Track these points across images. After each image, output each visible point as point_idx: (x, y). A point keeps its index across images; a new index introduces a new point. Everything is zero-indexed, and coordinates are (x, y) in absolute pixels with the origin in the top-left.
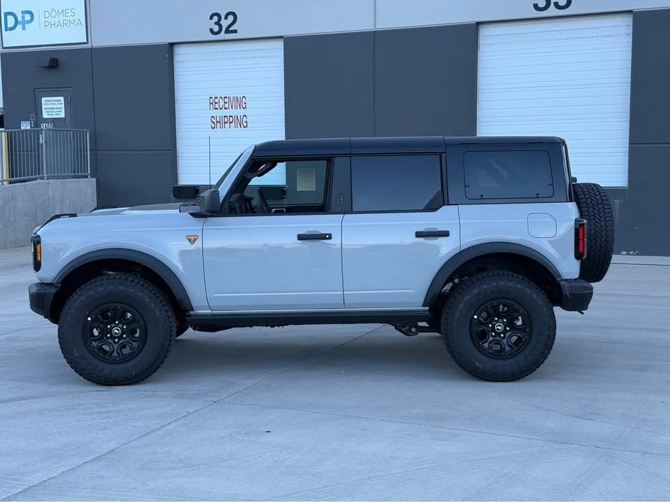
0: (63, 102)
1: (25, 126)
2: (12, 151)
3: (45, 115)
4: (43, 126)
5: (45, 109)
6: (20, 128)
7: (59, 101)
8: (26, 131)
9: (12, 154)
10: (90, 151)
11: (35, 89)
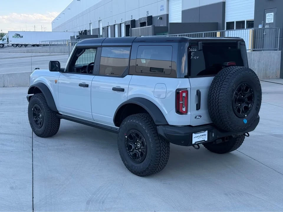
0: (273, 15)
1: (260, 27)
2: (255, 38)
3: (267, 22)
4: (266, 27)
5: (267, 19)
6: (258, 27)
7: (272, 15)
8: (260, 29)
9: (255, 40)
10: (279, 38)
11: (264, 10)
